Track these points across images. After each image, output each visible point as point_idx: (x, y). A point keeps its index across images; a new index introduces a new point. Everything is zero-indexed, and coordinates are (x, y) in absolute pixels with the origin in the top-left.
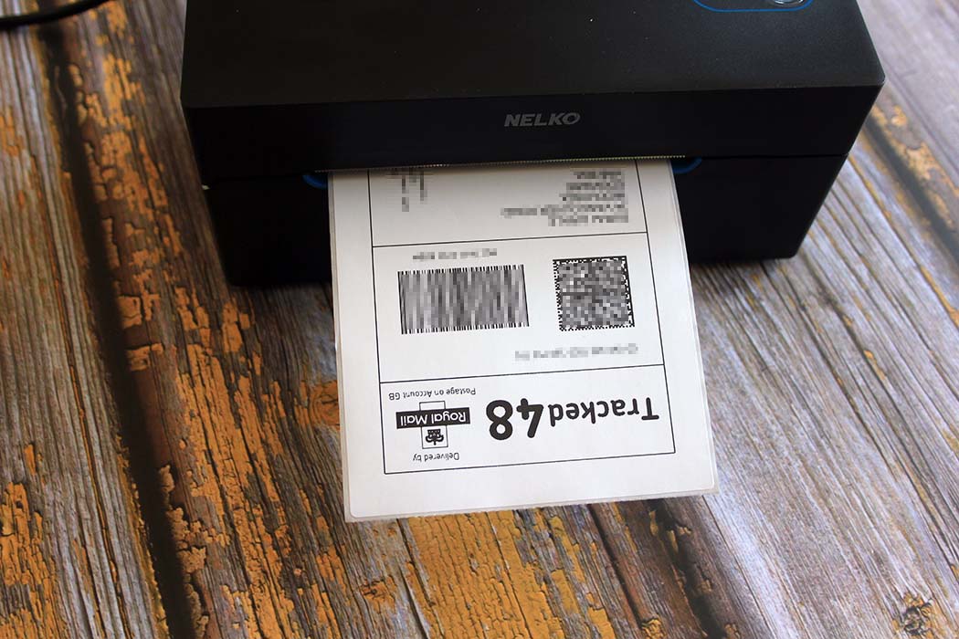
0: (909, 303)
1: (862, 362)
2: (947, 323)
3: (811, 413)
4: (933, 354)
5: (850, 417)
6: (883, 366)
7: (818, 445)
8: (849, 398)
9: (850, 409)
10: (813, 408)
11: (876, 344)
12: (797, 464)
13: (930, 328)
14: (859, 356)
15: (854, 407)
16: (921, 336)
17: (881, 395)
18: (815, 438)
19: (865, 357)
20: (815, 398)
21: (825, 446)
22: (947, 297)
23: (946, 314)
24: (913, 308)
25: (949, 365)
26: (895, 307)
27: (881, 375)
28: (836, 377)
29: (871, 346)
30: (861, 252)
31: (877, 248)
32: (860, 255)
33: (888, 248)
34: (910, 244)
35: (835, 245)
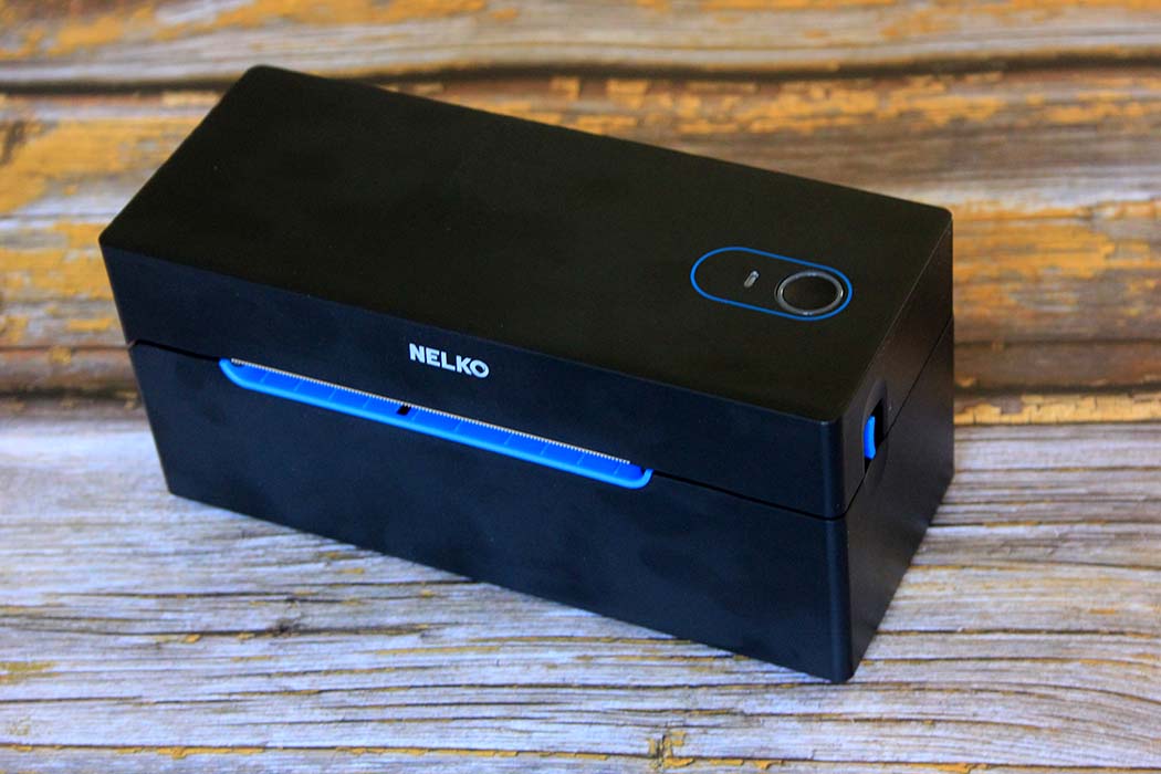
0: (224, 711)
1: (188, 629)
2: (173, 739)
3: (166, 555)
4: (147, 703)
5: (136, 587)
6: (170, 646)
7: (129, 545)
8: (158, 596)
9: (145, 591)
10: (170, 559)
11: (200, 652)
12: (123, 518)
13: (180, 717)
14: (197, 629)
15: (146, 596)
16: (177, 702)
17: (139, 627)
18: (138, 545)
19: (193, 633)
20: (181, 565)
21: (123, 550)
22: (205, 757)
23: (185, 743)
24: (215, 711)
25: (123, 712)
26: (230, 694)
27: (161, 639)
28: (190, 596)
29: (200, 646)
30: (324, 695)
31: (318, 715)
32: (321, 692)
33: (310, 727)
34: (301, 755)
35: (352, 671)
